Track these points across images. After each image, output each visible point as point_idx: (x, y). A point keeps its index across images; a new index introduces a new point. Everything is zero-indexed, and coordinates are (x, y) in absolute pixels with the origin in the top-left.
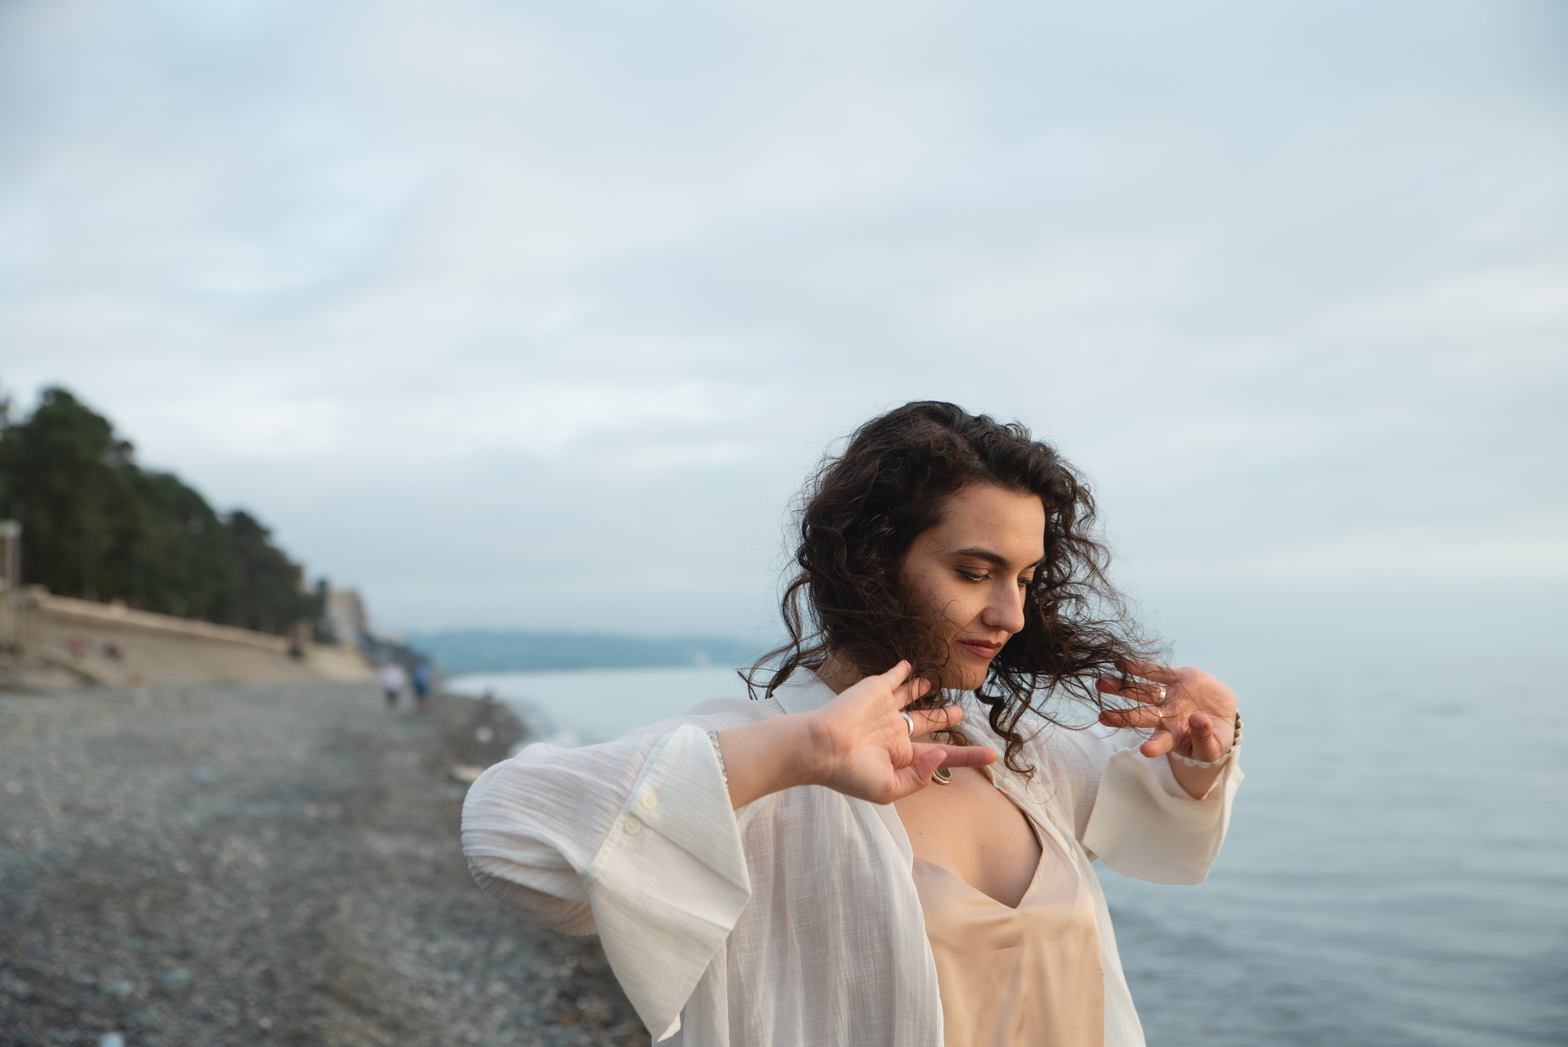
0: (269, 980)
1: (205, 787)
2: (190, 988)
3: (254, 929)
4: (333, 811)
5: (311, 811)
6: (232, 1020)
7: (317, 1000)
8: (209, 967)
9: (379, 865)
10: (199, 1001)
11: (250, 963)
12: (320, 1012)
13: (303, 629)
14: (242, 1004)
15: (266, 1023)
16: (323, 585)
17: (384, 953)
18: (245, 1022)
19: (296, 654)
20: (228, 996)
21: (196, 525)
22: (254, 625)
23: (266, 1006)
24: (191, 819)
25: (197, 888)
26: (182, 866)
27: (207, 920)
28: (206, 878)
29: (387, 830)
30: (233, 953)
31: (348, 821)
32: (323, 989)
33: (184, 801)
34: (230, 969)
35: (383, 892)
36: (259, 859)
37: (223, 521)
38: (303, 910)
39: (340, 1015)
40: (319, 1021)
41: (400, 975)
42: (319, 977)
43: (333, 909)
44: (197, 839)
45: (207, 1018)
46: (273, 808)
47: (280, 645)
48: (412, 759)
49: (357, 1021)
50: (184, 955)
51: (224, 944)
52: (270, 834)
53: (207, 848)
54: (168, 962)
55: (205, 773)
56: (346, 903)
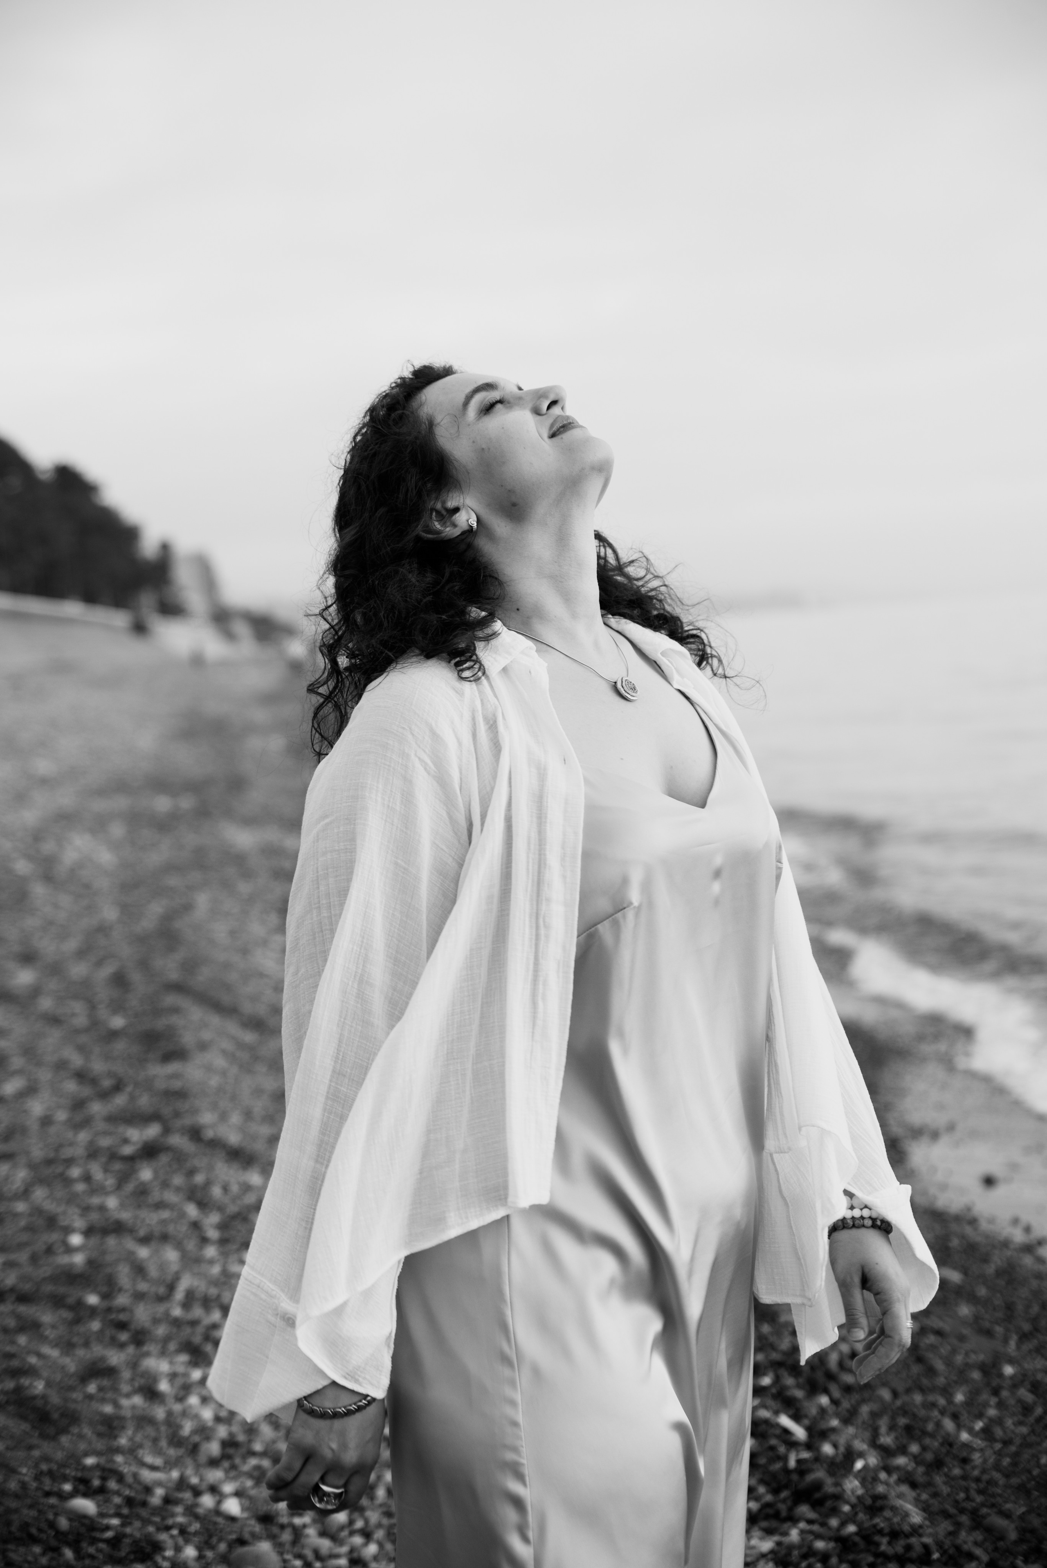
0: (120, 980)
1: (44, 782)
2: (35, 992)
3: (103, 929)
4: (186, 803)
5: (162, 804)
6: (81, 1020)
7: (171, 1000)
8: (55, 969)
9: (239, 859)
10: (46, 1004)
11: (99, 963)
12: (176, 1010)
13: (147, 600)
14: (92, 1006)
15: (118, 1022)
16: (165, 548)
17: (245, 952)
18: (95, 1023)
19: (140, 628)
20: (76, 997)
21: (15, 482)
22: (90, 598)
23: (117, 1007)
24: (30, 817)
25: (39, 890)
26: (22, 867)
27: (51, 923)
28: (48, 878)
29: (249, 821)
30: (81, 954)
31: (203, 813)
32: (178, 988)
33: (20, 798)
34: (78, 970)
35: (244, 888)
36: (106, 857)
37: (43, 477)
38: (156, 909)
39: (196, 1013)
40: (175, 1020)
41: (261, 975)
42: (174, 976)
43: (188, 907)
44: (38, 836)
45: (54, 1020)
46: (121, 803)
47: (120, 619)
48: (276, 743)
49: (215, 1020)
50: (28, 958)
51: (71, 945)
52: (117, 830)
53: (48, 847)
54: (11, 965)
55: (43, 766)
56: (202, 900)
